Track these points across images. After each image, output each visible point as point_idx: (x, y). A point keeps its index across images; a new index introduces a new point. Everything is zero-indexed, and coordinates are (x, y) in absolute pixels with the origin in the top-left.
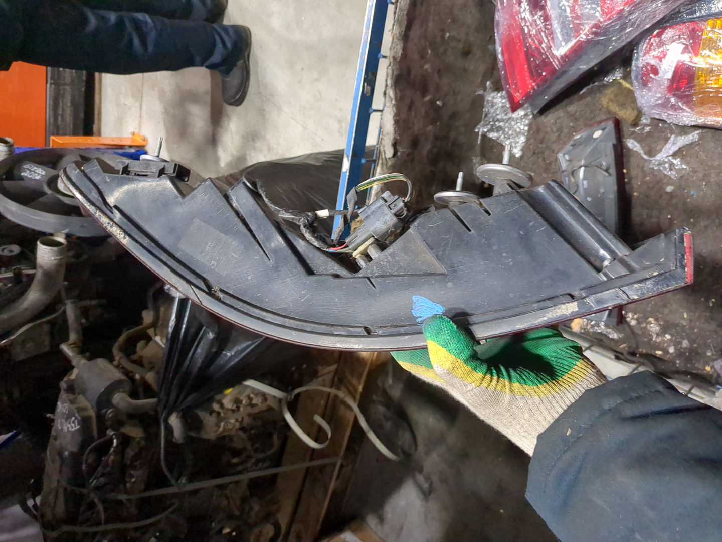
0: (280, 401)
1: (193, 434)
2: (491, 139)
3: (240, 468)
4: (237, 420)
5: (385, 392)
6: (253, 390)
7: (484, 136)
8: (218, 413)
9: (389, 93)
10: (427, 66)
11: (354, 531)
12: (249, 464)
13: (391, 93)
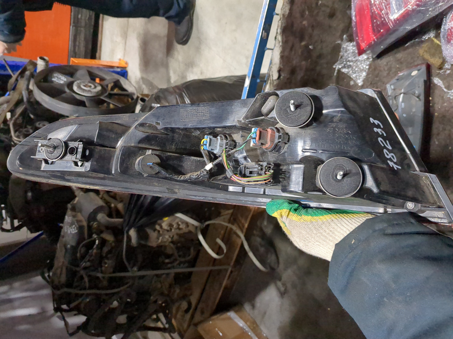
0: (196, 227)
1: (143, 242)
2: (343, 73)
3: (169, 265)
4: (170, 236)
5: (261, 230)
6: (181, 219)
7: (339, 71)
8: (159, 231)
9: (278, 38)
10: (305, 22)
11: (236, 312)
12: (175, 264)
13: (279, 38)
